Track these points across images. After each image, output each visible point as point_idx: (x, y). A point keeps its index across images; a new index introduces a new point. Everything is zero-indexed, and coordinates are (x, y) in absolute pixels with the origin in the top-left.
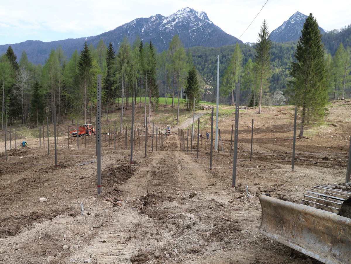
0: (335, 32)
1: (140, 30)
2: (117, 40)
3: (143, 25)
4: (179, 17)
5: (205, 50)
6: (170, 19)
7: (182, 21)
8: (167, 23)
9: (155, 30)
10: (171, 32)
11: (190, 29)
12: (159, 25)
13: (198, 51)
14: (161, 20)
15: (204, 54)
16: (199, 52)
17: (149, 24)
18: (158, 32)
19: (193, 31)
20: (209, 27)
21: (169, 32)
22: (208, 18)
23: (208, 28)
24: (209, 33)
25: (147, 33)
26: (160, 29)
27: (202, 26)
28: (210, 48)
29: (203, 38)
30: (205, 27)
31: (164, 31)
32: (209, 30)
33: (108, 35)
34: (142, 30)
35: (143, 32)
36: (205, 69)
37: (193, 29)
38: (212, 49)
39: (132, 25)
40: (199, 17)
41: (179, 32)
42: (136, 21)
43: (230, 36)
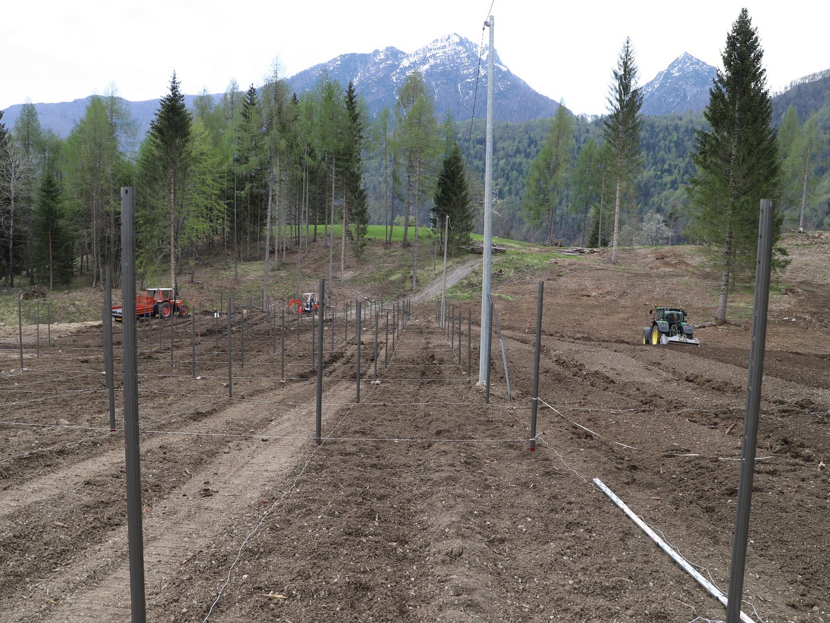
1: (349, 80)
3: (356, 70)
4: (437, 56)
6: (416, 59)
7: (443, 64)
8: (410, 68)
9: (383, 81)
11: (459, 81)
12: (392, 71)
13: (477, 129)
14: (397, 61)
16: (479, 132)
17: (369, 67)
18: (390, 85)
19: (466, 87)
20: (500, 78)
22: (498, 58)
23: (498, 81)
24: (501, 92)
25: (366, 87)
26: (394, 80)
27: (485, 76)
28: (503, 123)
32: (502, 85)
37: (467, 82)
39: (331, 68)
40: (479, 56)
41: (436, 88)
42: (341, 60)
43: (545, 99)
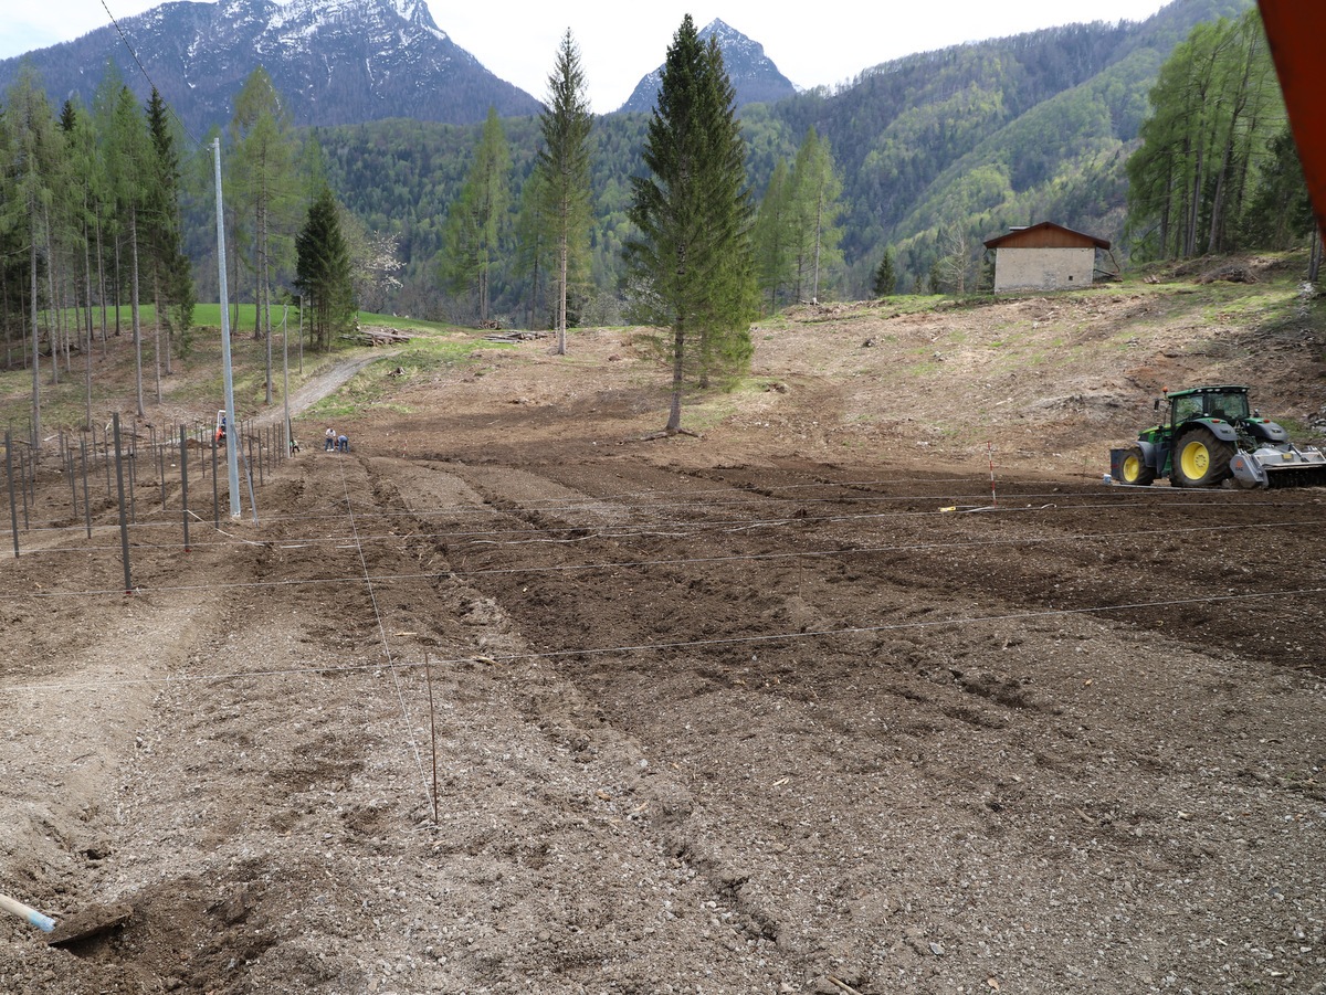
0: (823, 94)
1: (181, 50)
2: (89, 81)
3: (191, 31)
4: (328, 10)
5: (420, 131)
6: (295, 15)
7: (341, 26)
8: (283, 30)
9: (240, 51)
10: (298, 64)
11: (368, 54)
12: (254, 35)
13: (398, 134)
14: (262, 17)
15: (420, 148)
16: (401, 140)
17: (214, 27)
18: (252, 59)
19: (380, 64)
20: (434, 51)
21: (294, 60)
22: (431, 17)
23: (432, 56)
24: (435, 75)
25: (208, 62)
26: (259, 51)
27: (409, 47)
28: (440, 126)
29: (414, 89)
30: (420, 50)
31: (275, 56)
32: (437, 62)
33: (54, 63)
34: (190, 48)
35: (195, 59)
36: (424, 201)
37: (381, 56)
38: (446, 130)
39: (148, 26)
40: (400, 14)
41: (330, 66)
42: (164, 12)
43: (507, 86)
